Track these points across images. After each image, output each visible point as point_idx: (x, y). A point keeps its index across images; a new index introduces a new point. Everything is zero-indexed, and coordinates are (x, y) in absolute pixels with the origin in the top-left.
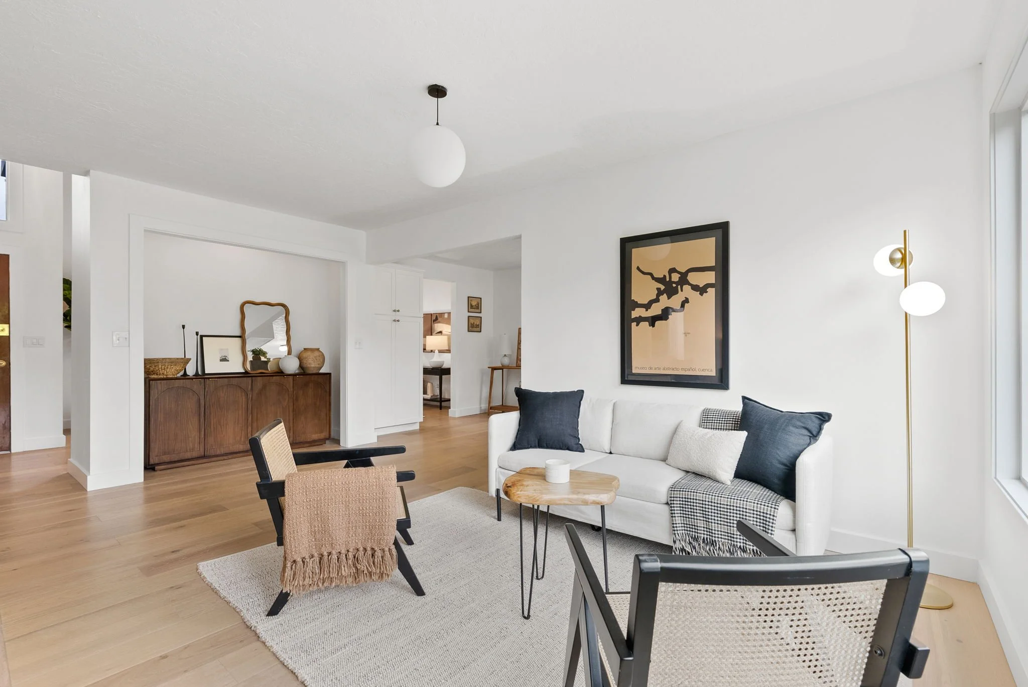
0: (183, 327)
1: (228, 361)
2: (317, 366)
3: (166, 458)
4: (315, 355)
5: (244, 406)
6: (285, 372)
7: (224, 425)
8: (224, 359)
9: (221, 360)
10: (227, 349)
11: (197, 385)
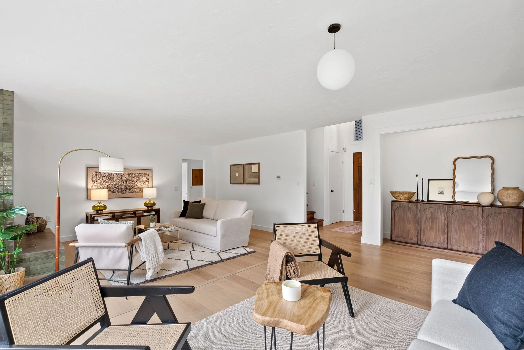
0: (417, 176)
1: (444, 194)
2: (518, 201)
3: (399, 239)
4: (508, 193)
5: (442, 221)
6: (481, 204)
7: (429, 230)
8: (441, 193)
9: (439, 194)
10: (444, 187)
11: (414, 206)
